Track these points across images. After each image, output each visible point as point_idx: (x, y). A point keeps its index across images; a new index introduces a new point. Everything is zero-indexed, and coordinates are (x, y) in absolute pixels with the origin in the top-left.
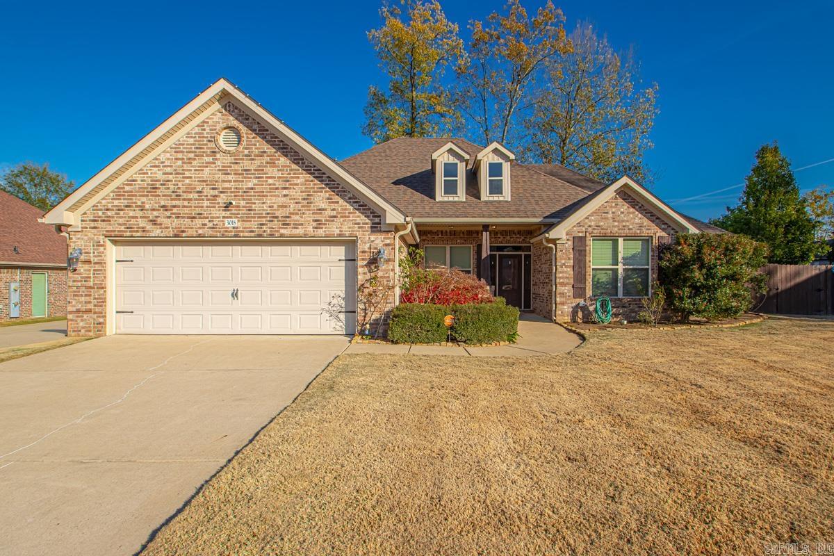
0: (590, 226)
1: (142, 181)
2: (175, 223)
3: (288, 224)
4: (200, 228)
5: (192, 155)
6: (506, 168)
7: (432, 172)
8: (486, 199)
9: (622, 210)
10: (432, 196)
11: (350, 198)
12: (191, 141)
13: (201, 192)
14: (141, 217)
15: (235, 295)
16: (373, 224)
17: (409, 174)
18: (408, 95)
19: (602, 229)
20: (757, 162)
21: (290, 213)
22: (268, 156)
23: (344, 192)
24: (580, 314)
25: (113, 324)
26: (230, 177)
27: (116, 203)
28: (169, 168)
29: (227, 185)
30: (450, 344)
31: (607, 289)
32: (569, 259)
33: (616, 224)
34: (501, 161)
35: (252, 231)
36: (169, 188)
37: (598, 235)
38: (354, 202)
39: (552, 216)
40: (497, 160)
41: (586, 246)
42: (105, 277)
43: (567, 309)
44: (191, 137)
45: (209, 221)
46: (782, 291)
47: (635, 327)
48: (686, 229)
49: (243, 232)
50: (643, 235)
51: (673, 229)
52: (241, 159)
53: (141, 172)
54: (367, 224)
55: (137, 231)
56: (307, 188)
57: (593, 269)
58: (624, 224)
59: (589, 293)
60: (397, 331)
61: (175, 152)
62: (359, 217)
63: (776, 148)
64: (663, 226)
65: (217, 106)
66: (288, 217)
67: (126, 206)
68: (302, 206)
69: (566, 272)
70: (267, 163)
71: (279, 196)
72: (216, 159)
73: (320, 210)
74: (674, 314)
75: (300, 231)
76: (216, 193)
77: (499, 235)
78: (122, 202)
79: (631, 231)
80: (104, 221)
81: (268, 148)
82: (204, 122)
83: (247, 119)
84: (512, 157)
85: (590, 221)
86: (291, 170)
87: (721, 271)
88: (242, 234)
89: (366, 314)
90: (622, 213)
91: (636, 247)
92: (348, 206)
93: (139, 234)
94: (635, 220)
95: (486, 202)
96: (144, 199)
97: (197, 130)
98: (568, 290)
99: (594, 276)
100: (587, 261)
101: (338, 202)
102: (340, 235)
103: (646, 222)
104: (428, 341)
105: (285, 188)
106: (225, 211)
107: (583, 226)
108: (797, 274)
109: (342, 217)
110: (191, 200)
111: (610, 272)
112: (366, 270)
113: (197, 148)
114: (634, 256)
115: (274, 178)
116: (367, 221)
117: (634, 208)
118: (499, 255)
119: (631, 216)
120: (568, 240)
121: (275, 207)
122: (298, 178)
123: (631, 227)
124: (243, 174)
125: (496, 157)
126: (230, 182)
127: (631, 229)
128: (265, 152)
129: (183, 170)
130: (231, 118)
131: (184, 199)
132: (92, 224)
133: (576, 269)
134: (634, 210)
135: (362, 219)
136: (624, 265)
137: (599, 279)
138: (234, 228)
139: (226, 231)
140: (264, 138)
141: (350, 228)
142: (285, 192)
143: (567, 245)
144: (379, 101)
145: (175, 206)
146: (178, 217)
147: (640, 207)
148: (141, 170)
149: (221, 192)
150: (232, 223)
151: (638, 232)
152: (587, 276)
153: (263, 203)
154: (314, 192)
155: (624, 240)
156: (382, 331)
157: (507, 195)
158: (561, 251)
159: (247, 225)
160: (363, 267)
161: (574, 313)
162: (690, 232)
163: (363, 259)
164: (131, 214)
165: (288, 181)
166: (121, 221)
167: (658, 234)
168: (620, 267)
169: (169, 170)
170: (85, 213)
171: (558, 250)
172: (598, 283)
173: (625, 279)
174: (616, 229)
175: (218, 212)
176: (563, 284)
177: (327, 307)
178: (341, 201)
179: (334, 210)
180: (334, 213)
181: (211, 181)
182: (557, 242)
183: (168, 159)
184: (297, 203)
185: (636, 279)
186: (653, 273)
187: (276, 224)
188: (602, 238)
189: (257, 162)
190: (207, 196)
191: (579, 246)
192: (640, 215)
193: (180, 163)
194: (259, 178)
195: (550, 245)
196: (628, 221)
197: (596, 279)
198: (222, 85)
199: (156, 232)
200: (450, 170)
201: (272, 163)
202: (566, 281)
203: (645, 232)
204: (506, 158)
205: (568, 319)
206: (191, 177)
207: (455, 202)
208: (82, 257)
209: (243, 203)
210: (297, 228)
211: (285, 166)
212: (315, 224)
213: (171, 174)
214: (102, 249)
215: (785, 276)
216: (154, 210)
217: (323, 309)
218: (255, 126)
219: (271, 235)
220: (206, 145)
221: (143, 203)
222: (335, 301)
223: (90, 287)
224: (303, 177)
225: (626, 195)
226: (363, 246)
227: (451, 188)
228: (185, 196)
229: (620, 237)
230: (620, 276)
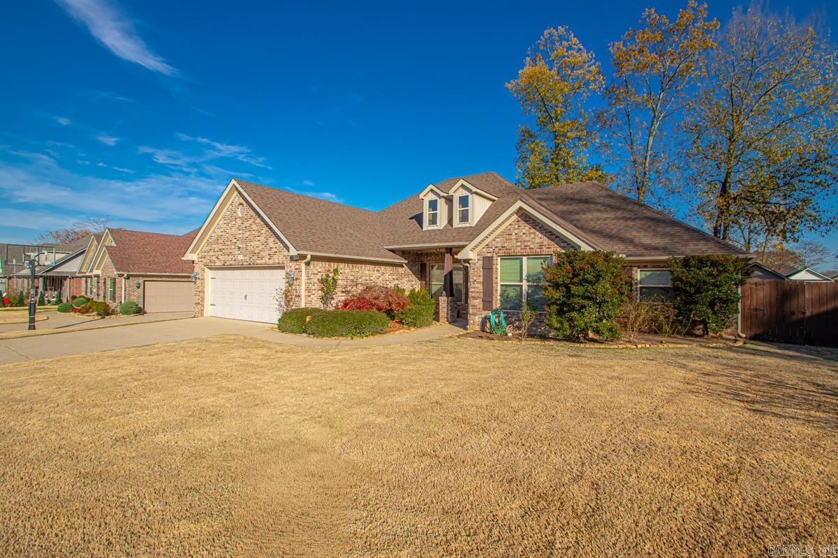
0: (496, 247)
2: (224, 258)
3: (259, 257)
4: (231, 261)
8: (457, 226)
9: (524, 231)
12: (229, 213)
13: (231, 241)
14: (214, 255)
15: (246, 298)
19: (507, 249)
22: (253, 218)
24: (488, 325)
25: (209, 311)
26: (241, 232)
29: (239, 236)
31: (514, 304)
32: (479, 276)
33: (519, 244)
34: (468, 194)
35: (247, 262)
37: (504, 254)
40: (464, 193)
41: (494, 264)
42: (204, 287)
43: (478, 319)
45: (234, 257)
49: (244, 262)
50: (543, 253)
56: (267, 235)
57: (502, 285)
58: (526, 244)
64: (563, 244)
65: (236, 193)
66: (259, 253)
67: (210, 250)
68: (264, 247)
69: (477, 288)
70: (253, 222)
71: (256, 241)
72: (236, 222)
73: (271, 248)
76: (236, 241)
78: (208, 248)
79: (532, 250)
80: (204, 257)
81: (253, 214)
85: (497, 243)
86: (261, 226)
88: (244, 264)
90: (524, 234)
91: (538, 265)
92: (282, 245)
93: (213, 264)
94: (536, 240)
95: (458, 229)
98: (478, 303)
99: (503, 292)
100: (494, 278)
101: (277, 243)
102: (280, 263)
103: (546, 241)
104: (296, 333)
105: (258, 236)
106: (238, 251)
107: (492, 248)
109: (280, 252)
110: (228, 245)
111: (517, 288)
113: (231, 217)
114: (538, 273)
115: (255, 230)
117: (535, 228)
119: (532, 236)
120: (479, 260)
121: (255, 248)
123: (532, 246)
124: (244, 229)
125: (464, 191)
127: (533, 248)
129: (226, 229)
130: (240, 199)
132: (201, 259)
133: (485, 284)
134: (535, 231)
136: (528, 281)
138: (241, 260)
139: (239, 262)
141: (282, 259)
143: (478, 264)
145: (223, 249)
146: (224, 255)
147: (540, 228)
151: (539, 250)
152: (494, 292)
153: (251, 246)
154: (269, 237)
155: (528, 259)
157: (472, 221)
158: (474, 269)
159: (246, 258)
160: (287, 283)
161: (483, 324)
162: (582, 249)
163: (288, 278)
164: (212, 254)
166: (209, 257)
167: (558, 252)
168: (525, 284)
169: (222, 230)
171: (472, 268)
172: (508, 298)
173: (528, 295)
174: (519, 248)
176: (474, 298)
179: (276, 248)
180: (276, 250)
181: (234, 235)
182: (470, 262)
183: (223, 224)
184: (262, 245)
185: (541, 295)
187: (255, 257)
188: (508, 257)
189: (250, 222)
190: (233, 243)
191: (488, 264)
192: (540, 235)
193: (226, 225)
194: (250, 231)
195: (465, 264)
196: (529, 241)
197: (506, 294)
198: (233, 182)
199: (218, 263)
200: (433, 206)
202: (477, 295)
203: (545, 251)
204: (470, 191)
205: (478, 328)
206: (228, 233)
207: (435, 230)
208: (198, 276)
209: (244, 246)
210: (262, 260)
211: (260, 223)
212: (269, 257)
214: (204, 272)
216: (218, 251)
219: (254, 264)
220: (233, 215)
221: (214, 248)
223: (200, 292)
224: (265, 229)
225: (524, 216)
226: (288, 270)
227: (433, 219)
228: (226, 243)
229: (524, 255)
230: (524, 292)
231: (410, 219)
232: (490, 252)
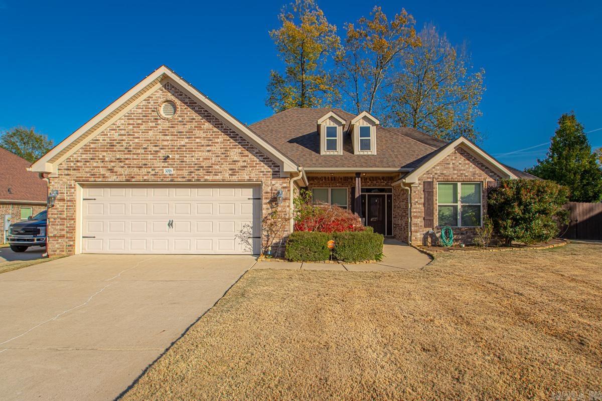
0: (436, 174)
1: (103, 140)
2: (127, 171)
3: (210, 172)
4: (145, 175)
5: (140, 122)
6: (373, 130)
7: (317, 134)
8: (358, 153)
9: (460, 162)
10: (318, 151)
11: (257, 153)
12: (140, 111)
13: (146, 148)
14: (102, 167)
15: (170, 224)
16: (274, 172)
17: (301, 135)
18: (299, 77)
19: (445, 176)
20: (559, 126)
21: (212, 164)
22: (196, 122)
23: (252, 148)
24: (429, 240)
25: (81, 246)
26: (168, 138)
27: (84, 156)
28: (123, 131)
29: (165, 143)
30: (332, 262)
31: (449, 221)
32: (421, 198)
33: (456, 172)
34: (369, 125)
35: (184, 178)
36: (123, 146)
37: (443, 180)
38: (260, 156)
39: (408, 166)
40: (366, 124)
41: (433, 188)
42: (75, 211)
43: (420, 236)
44: (140, 108)
45: (152, 170)
46: (580, 223)
47: (471, 249)
48: (507, 176)
49: (177, 178)
50: (476, 180)
51: (498, 176)
52: (176, 124)
53: (103, 134)
54: (269, 172)
55: (99, 177)
56: (224, 145)
57: (439, 206)
58: (462, 172)
59: (436, 223)
60: (292, 252)
61: (128, 119)
62: (263, 166)
63: (573, 116)
64: (491, 174)
65: (159, 85)
66: (211, 167)
67: (92, 159)
68: (221, 159)
69: (418, 208)
70: (196, 127)
71: (203, 151)
72: (158, 124)
73: (234, 161)
74: (501, 240)
75: (220, 177)
76: (157, 149)
77: (368, 181)
78: (88, 156)
79: (467, 178)
80: (75, 170)
81: (196, 116)
82: (149, 97)
83: (181, 95)
84: (377, 122)
85: (436, 170)
86: (213, 132)
87: (535, 207)
88: (176, 179)
89: (268, 239)
90: (460, 164)
91: (471, 190)
92: (255, 159)
93: (100, 180)
94: (470, 170)
95: (358, 156)
96: (105, 154)
97: (144, 103)
98: (419, 221)
99: (440, 211)
100: (434, 200)
101: (247, 156)
102: (249, 180)
103: (478, 171)
104: (316, 260)
105: (208, 146)
106: (164, 162)
107: (431, 174)
108: (591, 210)
109: (250, 167)
110: (139, 154)
111: (452, 208)
112: (269, 206)
113: (144, 116)
114: (469, 196)
115: (200, 138)
116: (270, 170)
117: (469, 160)
118: (368, 195)
119: (467, 166)
120: (420, 184)
121: (201, 160)
122: (218, 138)
123: (467, 174)
124: (177, 135)
125: (365, 122)
126: (168, 141)
127: (467, 176)
128: (194, 119)
129: (133, 132)
130: (169, 94)
131: (134, 154)
132: (66, 172)
133: (426, 205)
134: (469, 162)
135: (265, 168)
136: (462, 203)
137: (443, 213)
138: (170, 175)
139: (165, 177)
140: (193, 109)
141: (256, 175)
142: (208, 148)
143: (419, 188)
144: (278, 81)
145: (127, 159)
146: (129, 167)
147: (473, 160)
148: (103, 132)
149: (161, 149)
150: (168, 171)
151: (472, 178)
152: (435, 211)
153: (192, 157)
154: (230, 148)
155: (462, 184)
156: (280, 252)
157: (373, 151)
158: (415, 192)
159: (180, 172)
160: (266, 204)
161: (425, 239)
162: (511, 179)
163: (266, 198)
164: (95, 164)
165: (211, 140)
166: (87, 170)
167: (488, 180)
168: (459, 205)
169: (123, 132)
170: (61, 164)
171: (412, 191)
172: (443, 216)
173: (463, 213)
174: (456, 176)
175: (159, 164)
176: (416, 217)
177: (239, 234)
178: (250, 155)
179: (245, 161)
180: (245, 164)
181: (154, 140)
182: (412, 185)
183: (123, 124)
184: (217, 156)
185: (470, 213)
186: (484, 209)
187: (201, 172)
188: (446, 182)
189: (188, 127)
190: (151, 151)
191: (428, 188)
192: (473, 166)
193: (131, 127)
194: (189, 138)
195: (407, 188)
196: (464, 170)
197: (441, 213)
198: (163, 70)
199: (113, 178)
200: (331, 132)
201: (199, 127)
202: (419, 214)
203: (477, 179)
204: (373, 123)
205: (420, 243)
206: (139, 138)
207: (335, 156)
208: (59, 197)
209: (177, 156)
210: (217, 175)
211: (209, 129)
212: (230, 172)
213: (125, 135)
214: (73, 190)
215: (582, 211)
216: (111, 162)
217: (236, 235)
218: (187, 100)
219: (198, 180)
220: (151, 114)
221: (104, 156)
222: (245, 230)
223: (64, 219)
224: (222, 138)
225: (462, 150)
226: (266, 188)
227: (332, 145)
228: (134, 151)
229: (459, 181)
230: (459, 211)
231: (291, 142)
232: (430, 178)
